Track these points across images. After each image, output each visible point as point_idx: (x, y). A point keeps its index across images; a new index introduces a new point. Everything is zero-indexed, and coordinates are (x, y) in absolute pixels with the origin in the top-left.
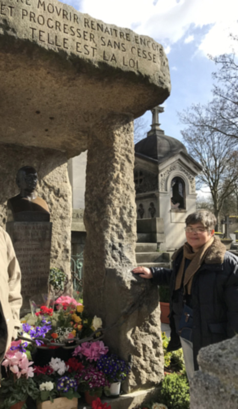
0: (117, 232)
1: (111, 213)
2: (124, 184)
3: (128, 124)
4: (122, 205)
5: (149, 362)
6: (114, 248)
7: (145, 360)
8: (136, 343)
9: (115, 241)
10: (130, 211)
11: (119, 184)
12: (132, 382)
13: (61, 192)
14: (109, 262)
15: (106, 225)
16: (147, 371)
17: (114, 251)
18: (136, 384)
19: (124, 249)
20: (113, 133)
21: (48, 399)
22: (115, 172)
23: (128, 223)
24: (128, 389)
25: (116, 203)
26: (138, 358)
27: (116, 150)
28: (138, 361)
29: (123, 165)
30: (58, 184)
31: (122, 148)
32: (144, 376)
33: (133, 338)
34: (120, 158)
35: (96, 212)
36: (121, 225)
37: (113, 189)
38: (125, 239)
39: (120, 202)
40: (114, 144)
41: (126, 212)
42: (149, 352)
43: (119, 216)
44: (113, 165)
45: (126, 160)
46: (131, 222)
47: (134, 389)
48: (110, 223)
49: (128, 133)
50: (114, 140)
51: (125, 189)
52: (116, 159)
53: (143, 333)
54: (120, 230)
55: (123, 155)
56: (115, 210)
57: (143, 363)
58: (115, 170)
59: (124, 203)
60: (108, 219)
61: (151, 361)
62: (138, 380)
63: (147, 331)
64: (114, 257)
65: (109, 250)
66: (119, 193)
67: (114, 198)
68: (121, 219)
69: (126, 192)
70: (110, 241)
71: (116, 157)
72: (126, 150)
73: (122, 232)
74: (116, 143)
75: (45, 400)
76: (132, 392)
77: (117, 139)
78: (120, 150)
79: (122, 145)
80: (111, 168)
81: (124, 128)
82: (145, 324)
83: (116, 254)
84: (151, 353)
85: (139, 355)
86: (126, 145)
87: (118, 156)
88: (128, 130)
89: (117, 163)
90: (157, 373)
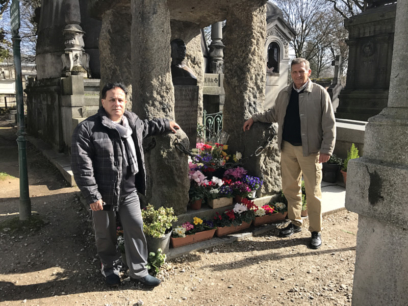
0: (253, 93)
1: (249, 79)
2: (259, 56)
3: (262, 7)
4: (256, 72)
5: (273, 179)
6: (250, 105)
7: (271, 178)
8: (266, 167)
9: (251, 100)
10: (262, 77)
11: (255, 55)
12: (263, 190)
13: (196, 60)
14: (247, 115)
15: (245, 88)
16: (272, 185)
17: (250, 107)
18: (265, 192)
19: (257, 106)
20: (251, 14)
21: (217, 198)
22: (252, 46)
23: (261, 87)
24: (260, 195)
25: (252, 71)
26: (267, 176)
27: (254, 28)
28: (267, 178)
29: (258, 40)
30: (194, 53)
31: (258, 26)
32: (270, 187)
33: (264, 164)
34: (256, 35)
35: (236, 78)
36: (255, 88)
37: (251, 60)
38: (258, 99)
39: (255, 70)
40: (252, 23)
41: (259, 78)
42: (274, 173)
43: (254, 81)
44: (251, 41)
45: (260, 36)
46: (262, 85)
47: (264, 195)
48: (248, 86)
49: (262, 14)
50: (252, 20)
51: (259, 60)
52: (253, 36)
53: (271, 161)
54: (254, 92)
55: (258, 32)
56: (252, 76)
57: (270, 179)
58: (253, 45)
59: (258, 71)
60: (247, 84)
61: (275, 179)
62: (267, 189)
63: (273, 160)
64: (250, 112)
65: (247, 106)
66: (255, 63)
67: (251, 67)
68: (256, 84)
69: (260, 62)
70: (248, 100)
71: (254, 34)
72: (261, 28)
73: (256, 93)
74: (254, 22)
75: (215, 199)
76: (262, 196)
77: (255, 19)
78: (256, 28)
79: (258, 24)
80: (250, 43)
81: (260, 10)
82: (272, 155)
83: (251, 109)
84: (275, 173)
85: (268, 175)
86: (261, 24)
87: (255, 33)
88: (262, 11)
89: (254, 39)
90: (278, 186)
